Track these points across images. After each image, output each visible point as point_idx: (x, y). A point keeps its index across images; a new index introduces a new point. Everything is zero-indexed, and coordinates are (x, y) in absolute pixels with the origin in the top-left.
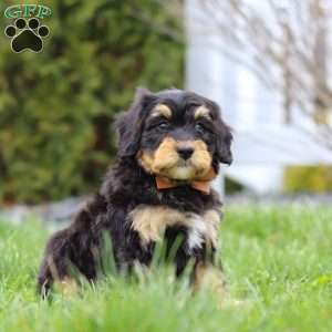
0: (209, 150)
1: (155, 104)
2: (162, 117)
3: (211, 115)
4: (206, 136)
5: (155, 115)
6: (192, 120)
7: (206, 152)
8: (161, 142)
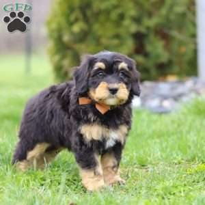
0: (127, 88)
1: (96, 62)
2: (100, 69)
3: (129, 67)
4: (126, 80)
5: (96, 68)
6: (117, 71)
7: (126, 89)
8: (99, 84)
